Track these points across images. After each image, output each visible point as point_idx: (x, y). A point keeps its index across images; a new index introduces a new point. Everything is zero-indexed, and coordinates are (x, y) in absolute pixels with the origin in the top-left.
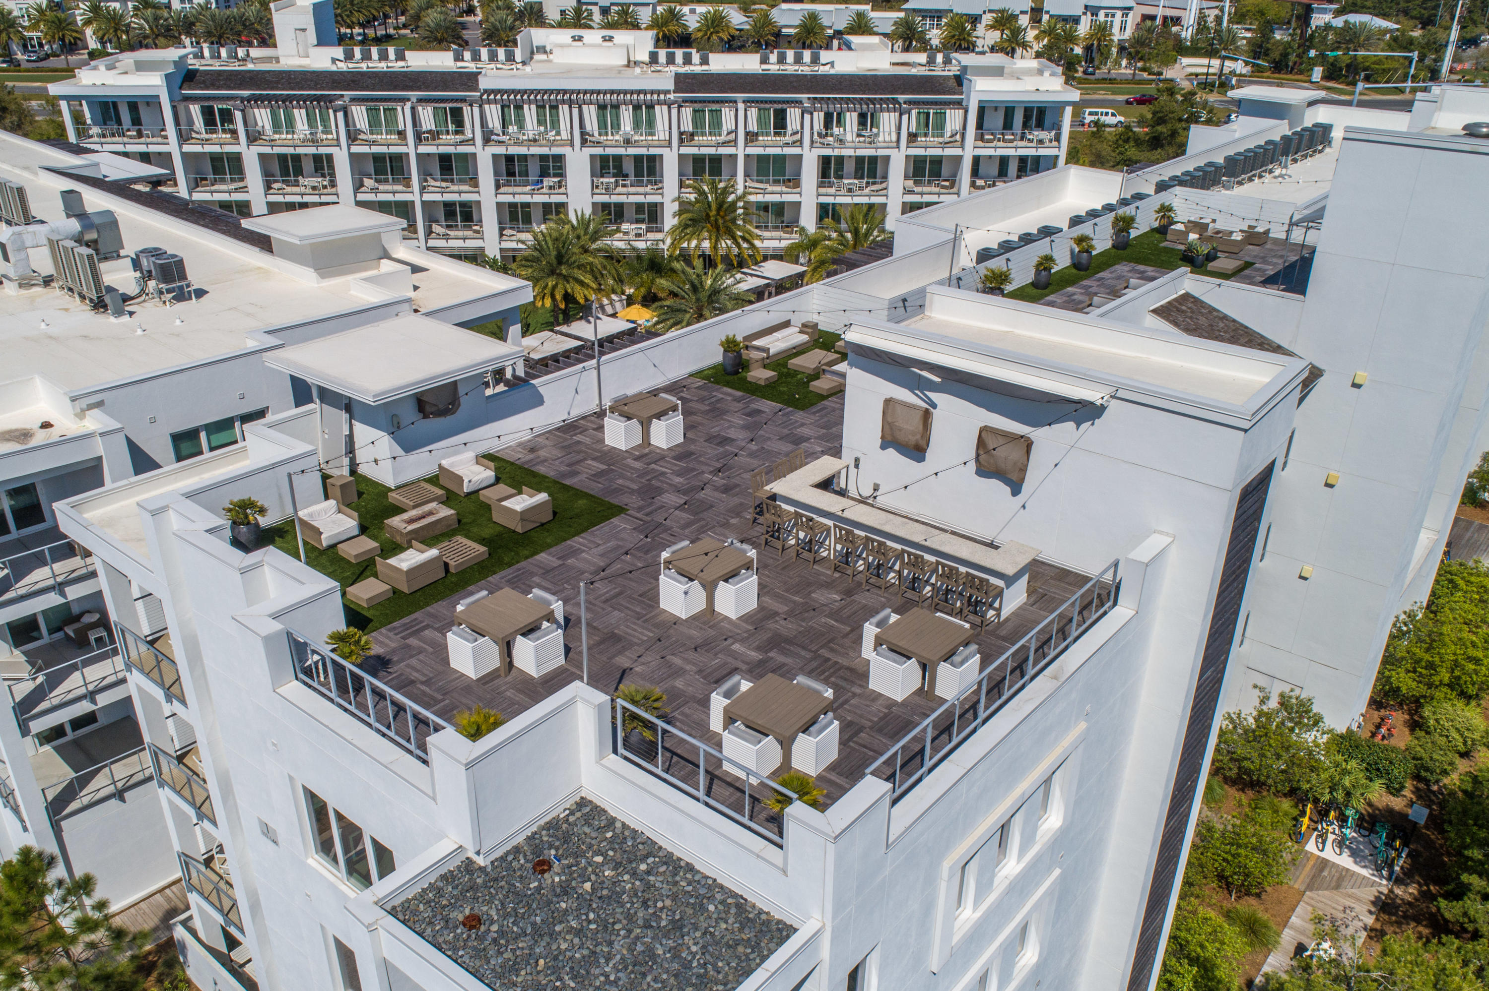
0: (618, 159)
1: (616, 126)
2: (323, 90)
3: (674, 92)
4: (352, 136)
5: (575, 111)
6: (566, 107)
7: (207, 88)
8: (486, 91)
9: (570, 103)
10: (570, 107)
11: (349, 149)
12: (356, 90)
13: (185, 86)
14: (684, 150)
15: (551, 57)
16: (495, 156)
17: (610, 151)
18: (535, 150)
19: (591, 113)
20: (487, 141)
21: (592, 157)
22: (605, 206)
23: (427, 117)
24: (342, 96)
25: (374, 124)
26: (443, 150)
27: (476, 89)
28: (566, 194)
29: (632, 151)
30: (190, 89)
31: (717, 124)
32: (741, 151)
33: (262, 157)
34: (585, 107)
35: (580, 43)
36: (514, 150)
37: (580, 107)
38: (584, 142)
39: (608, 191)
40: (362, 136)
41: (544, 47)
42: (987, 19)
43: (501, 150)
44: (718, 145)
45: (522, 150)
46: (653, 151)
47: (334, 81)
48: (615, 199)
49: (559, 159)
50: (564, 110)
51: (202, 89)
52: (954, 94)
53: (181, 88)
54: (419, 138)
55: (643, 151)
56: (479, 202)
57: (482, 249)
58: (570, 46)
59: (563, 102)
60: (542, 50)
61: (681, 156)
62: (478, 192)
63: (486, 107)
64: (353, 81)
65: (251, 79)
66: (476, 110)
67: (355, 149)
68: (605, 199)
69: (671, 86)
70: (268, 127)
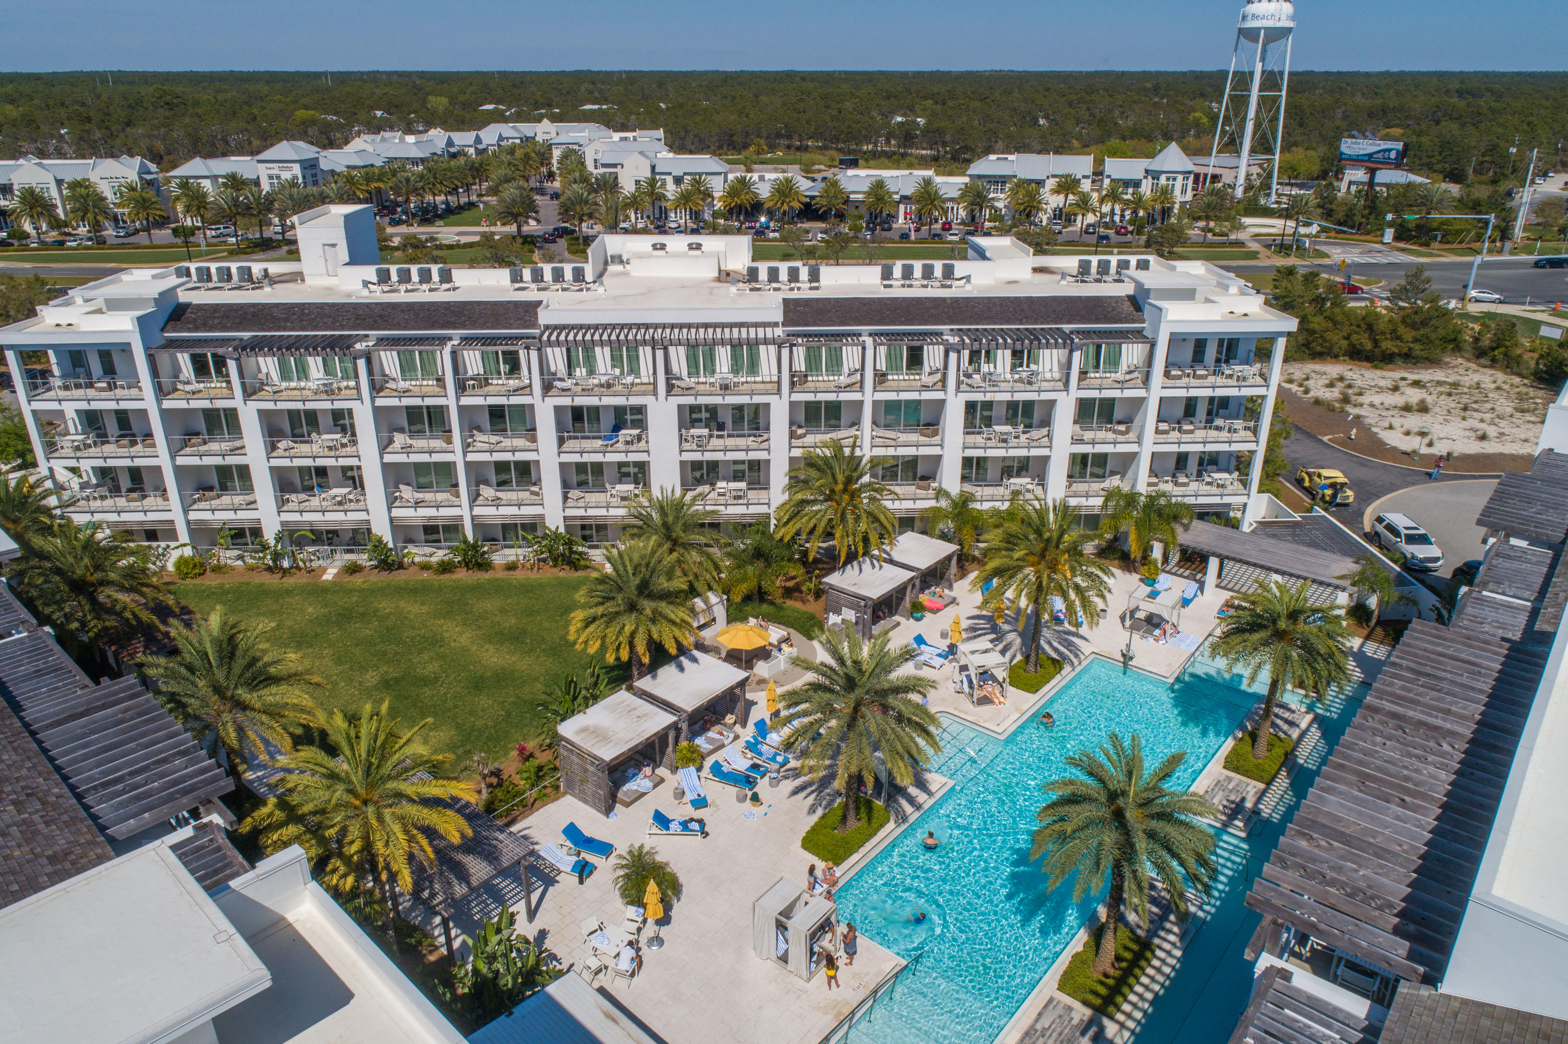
0: (713, 410)
1: (711, 369)
2: (343, 329)
3: (783, 325)
4: (378, 386)
5: (660, 354)
6: (648, 349)
7: (196, 329)
8: (547, 327)
9: (654, 344)
10: (653, 348)
11: (373, 401)
12: (384, 329)
13: (169, 327)
14: (796, 397)
15: (628, 267)
16: (558, 409)
17: (702, 400)
18: (608, 401)
19: (679, 357)
20: (547, 388)
21: (680, 407)
22: (696, 465)
23: (473, 361)
24: (367, 336)
25: (407, 368)
26: (492, 401)
27: (534, 325)
28: (647, 451)
29: (731, 400)
30: (174, 331)
31: (835, 364)
32: (869, 397)
33: (263, 415)
34: (672, 349)
35: (662, 253)
36: (580, 401)
37: (665, 349)
38: (670, 388)
39: (701, 448)
40: (391, 385)
41: (620, 257)
42: (1051, 183)
43: (566, 401)
44: (839, 389)
45: (592, 401)
46: (757, 399)
47: (358, 317)
48: (708, 456)
49: (640, 410)
50: (645, 353)
51: (190, 330)
52: (1134, 322)
53: (163, 330)
54: (461, 387)
55: (744, 400)
56: (538, 462)
57: (542, 517)
58: (649, 256)
59: (645, 343)
60: (618, 259)
61: (792, 404)
62: (537, 450)
63: (549, 350)
64: (381, 317)
65: (254, 315)
66: (534, 354)
67: (380, 402)
68: (697, 456)
69: (779, 317)
70: (275, 376)
